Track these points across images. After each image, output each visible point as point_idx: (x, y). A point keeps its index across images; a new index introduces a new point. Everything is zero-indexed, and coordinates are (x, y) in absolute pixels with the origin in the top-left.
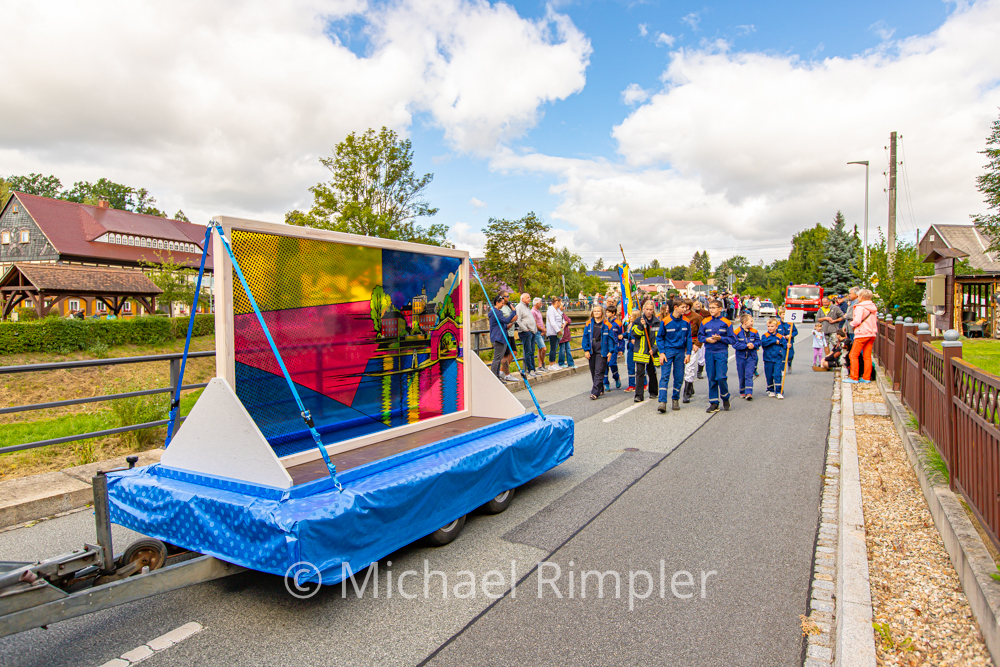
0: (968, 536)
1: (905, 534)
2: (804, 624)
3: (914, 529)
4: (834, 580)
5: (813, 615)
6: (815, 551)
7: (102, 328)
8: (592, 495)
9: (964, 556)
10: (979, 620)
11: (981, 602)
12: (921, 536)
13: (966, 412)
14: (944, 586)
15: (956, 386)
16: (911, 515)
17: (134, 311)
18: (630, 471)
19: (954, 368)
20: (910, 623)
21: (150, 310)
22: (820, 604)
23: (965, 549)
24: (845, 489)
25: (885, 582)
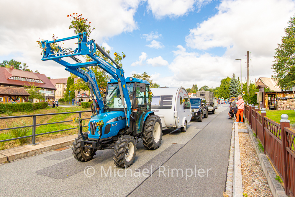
0: (269, 167)
1: (252, 167)
2: (224, 194)
3: (254, 165)
4: (233, 181)
5: (226, 192)
6: (227, 173)
7: (10, 106)
8: (162, 157)
9: (268, 173)
10: (272, 192)
11: (272, 186)
12: (257, 168)
13: (268, 132)
14: (263, 182)
15: (265, 124)
16: (254, 161)
17: (21, 101)
18: (174, 150)
19: (264, 119)
20: (253, 193)
21: (26, 101)
22: (229, 188)
23: (268, 171)
24: (235, 154)
25: (247, 181)
